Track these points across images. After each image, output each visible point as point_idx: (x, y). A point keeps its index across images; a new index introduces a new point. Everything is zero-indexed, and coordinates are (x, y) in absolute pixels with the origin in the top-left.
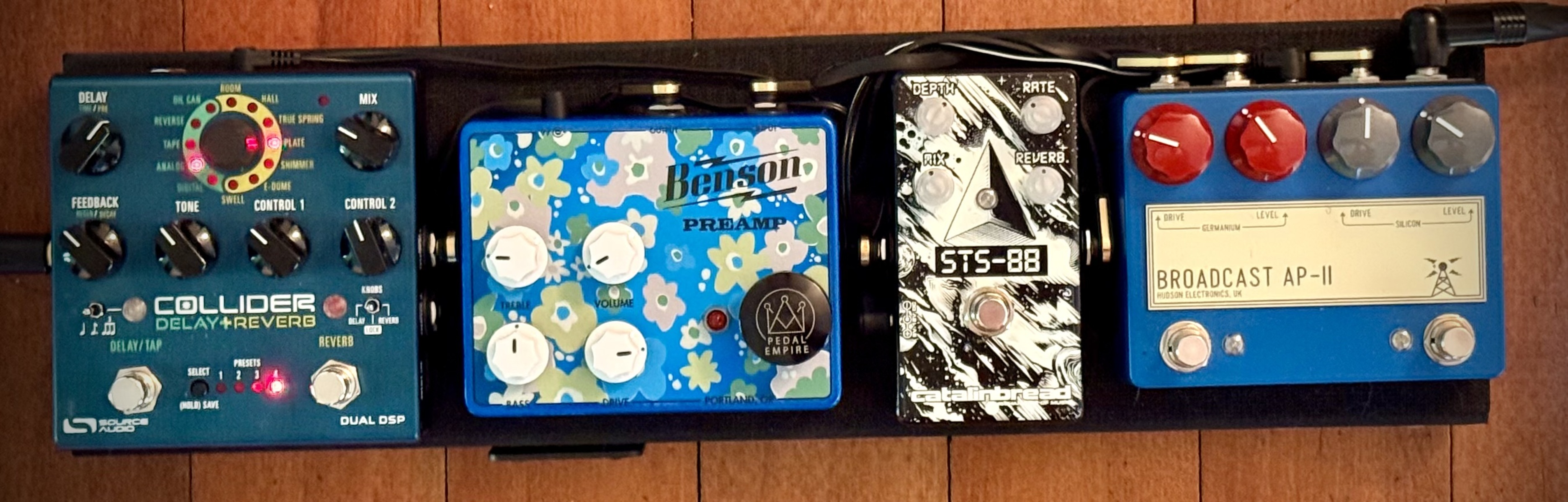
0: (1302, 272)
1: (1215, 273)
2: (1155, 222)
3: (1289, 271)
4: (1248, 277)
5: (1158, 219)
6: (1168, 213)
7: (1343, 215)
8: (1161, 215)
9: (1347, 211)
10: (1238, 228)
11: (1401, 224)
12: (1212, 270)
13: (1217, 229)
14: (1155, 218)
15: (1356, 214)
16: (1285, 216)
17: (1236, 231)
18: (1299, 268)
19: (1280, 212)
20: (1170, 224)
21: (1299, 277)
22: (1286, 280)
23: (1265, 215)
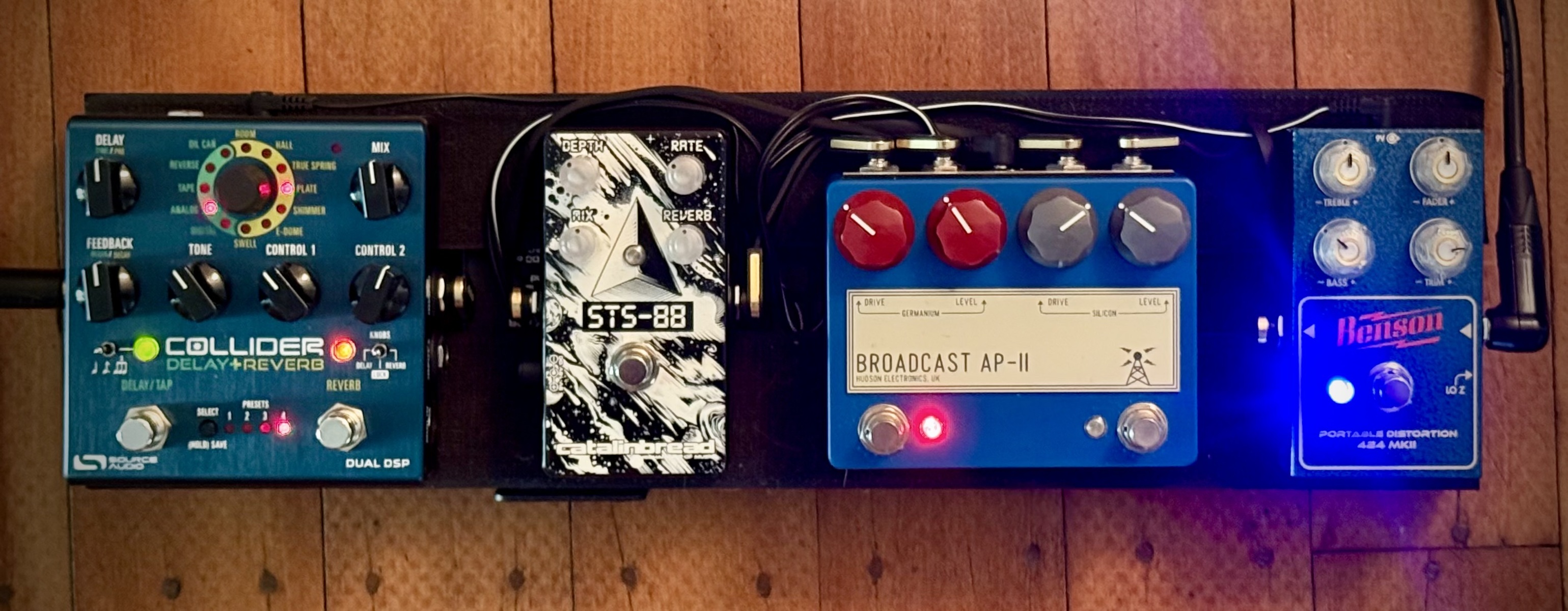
0: (999, 359)
1: (913, 358)
2: (855, 306)
3: (986, 357)
4: (947, 363)
5: (859, 303)
6: (868, 298)
7: (1041, 303)
8: (862, 300)
9: (1045, 299)
10: (937, 314)
11: (1097, 314)
12: (911, 355)
13: (917, 314)
14: (855, 302)
15: (1054, 302)
16: (984, 303)
17: (935, 317)
18: (996, 355)
19: (979, 299)
20: (870, 308)
21: (996, 363)
22: (984, 366)
23: (964, 302)
